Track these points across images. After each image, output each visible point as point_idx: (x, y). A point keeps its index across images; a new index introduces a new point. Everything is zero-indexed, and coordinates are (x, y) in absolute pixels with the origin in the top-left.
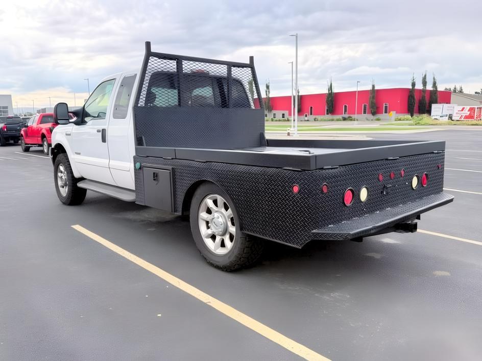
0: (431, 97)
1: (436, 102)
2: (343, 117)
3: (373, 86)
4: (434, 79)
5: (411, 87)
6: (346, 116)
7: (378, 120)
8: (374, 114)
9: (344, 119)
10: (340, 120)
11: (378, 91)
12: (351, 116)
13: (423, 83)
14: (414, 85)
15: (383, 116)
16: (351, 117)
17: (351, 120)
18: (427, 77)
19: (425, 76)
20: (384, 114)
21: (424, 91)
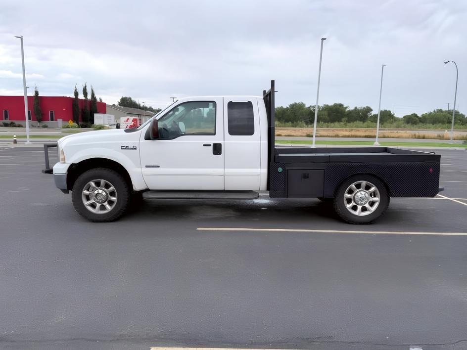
0: (91, 107)
1: (97, 112)
2: (4, 123)
3: (37, 93)
4: (92, 91)
5: (74, 97)
6: (8, 121)
7: (45, 127)
8: (40, 121)
9: (6, 125)
10: (2, 126)
11: (42, 98)
12: (14, 121)
13: (84, 94)
14: (76, 94)
15: (49, 123)
16: (14, 123)
17: (15, 126)
18: (87, 88)
19: (86, 87)
20: (50, 121)
21: (85, 101)
